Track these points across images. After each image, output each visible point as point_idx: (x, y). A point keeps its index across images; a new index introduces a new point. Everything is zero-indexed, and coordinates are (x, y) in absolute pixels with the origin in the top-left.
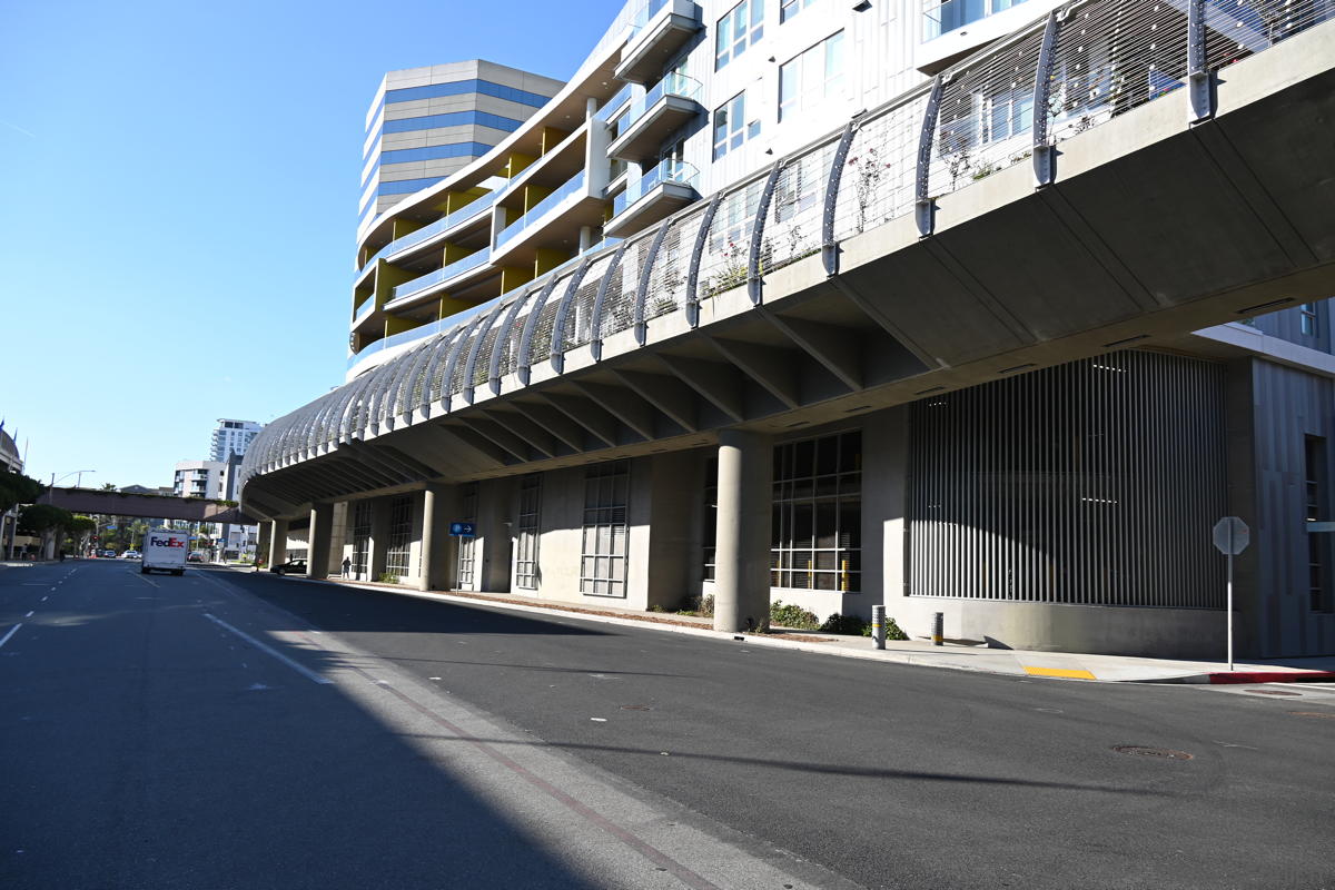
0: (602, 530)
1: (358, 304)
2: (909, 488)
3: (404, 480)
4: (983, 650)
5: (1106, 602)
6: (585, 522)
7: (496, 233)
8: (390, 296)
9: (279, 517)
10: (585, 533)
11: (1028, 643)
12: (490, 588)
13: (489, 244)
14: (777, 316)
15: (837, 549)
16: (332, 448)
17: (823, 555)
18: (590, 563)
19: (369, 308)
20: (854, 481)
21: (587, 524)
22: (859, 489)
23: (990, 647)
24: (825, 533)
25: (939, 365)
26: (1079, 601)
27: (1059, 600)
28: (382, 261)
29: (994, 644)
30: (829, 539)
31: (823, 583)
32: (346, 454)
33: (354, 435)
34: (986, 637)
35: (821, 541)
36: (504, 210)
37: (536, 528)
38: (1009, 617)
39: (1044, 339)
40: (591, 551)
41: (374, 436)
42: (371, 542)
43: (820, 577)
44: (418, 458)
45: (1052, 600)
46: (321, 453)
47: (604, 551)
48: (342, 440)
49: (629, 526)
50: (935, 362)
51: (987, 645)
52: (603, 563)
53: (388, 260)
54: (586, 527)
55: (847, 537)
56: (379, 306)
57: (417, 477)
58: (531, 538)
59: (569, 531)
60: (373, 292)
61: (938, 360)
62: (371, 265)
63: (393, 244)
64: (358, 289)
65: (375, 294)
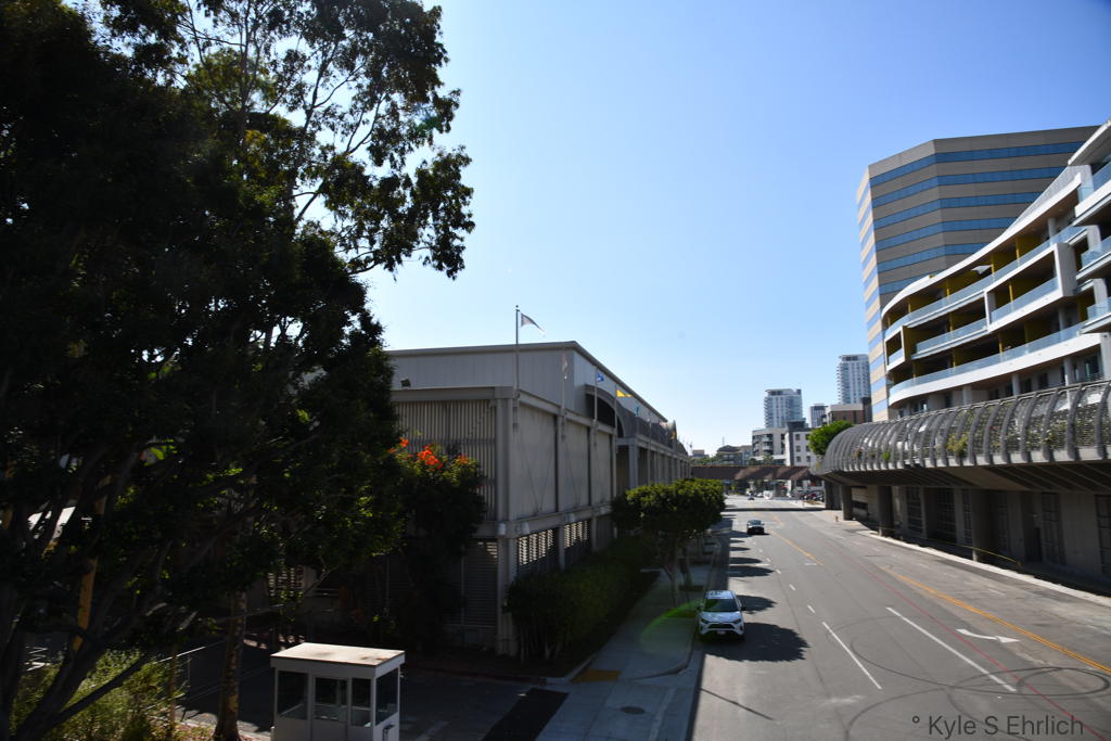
1: (890, 353)
7: (991, 311)
8: (914, 351)
9: (845, 485)
13: (985, 316)
16: (900, 466)
19: (899, 359)
28: (905, 328)
32: (910, 471)
36: (993, 294)
41: (934, 467)
42: (923, 513)
46: (891, 467)
56: (908, 356)
58: (1054, 528)
60: (900, 347)
62: (896, 329)
63: (910, 314)
64: (888, 342)
65: (903, 350)
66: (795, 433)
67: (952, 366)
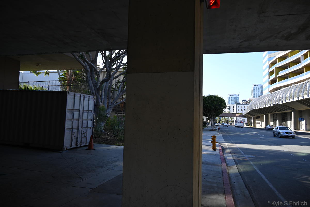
1: (270, 76)
3: (286, 110)
7: (302, 61)
8: (278, 74)
9: (254, 116)
12: (307, 130)
13: (300, 63)
16: (272, 105)
19: (273, 76)
28: (276, 67)
32: (275, 106)
33: (277, 103)
36: (304, 56)
41: (282, 103)
42: (278, 121)
44: (290, 107)
46: (269, 106)
48: (274, 103)
53: (277, 67)
56: (276, 76)
57: (290, 110)
62: (273, 68)
63: (278, 63)
64: (270, 72)
65: (275, 74)
66: (238, 106)
67: (289, 78)
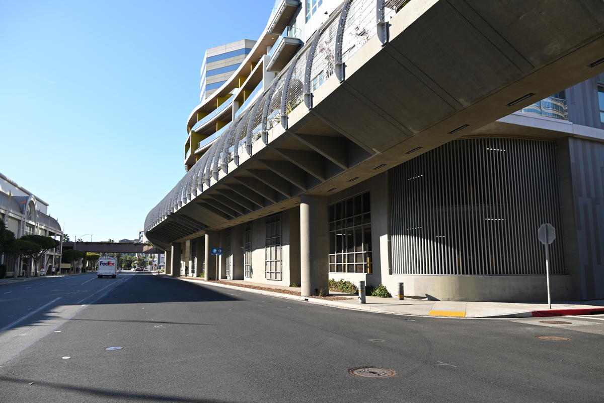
0: (272, 248)
1: (186, 153)
2: (389, 219)
3: (197, 230)
4: (425, 302)
5: (489, 273)
6: (266, 245)
8: (197, 147)
10: (266, 250)
11: (447, 297)
12: (235, 278)
14: (296, 134)
15: (363, 252)
17: (358, 255)
18: (268, 263)
19: (189, 154)
20: (368, 217)
21: (267, 245)
22: (370, 222)
23: (428, 300)
24: (359, 245)
25: (375, 153)
26: (474, 273)
27: (463, 273)
29: (431, 298)
30: (360, 247)
31: (359, 270)
34: (426, 295)
35: (358, 248)
36: (237, 102)
37: (250, 249)
38: (437, 284)
39: (416, 132)
40: (268, 259)
42: (196, 259)
43: (358, 266)
45: (459, 273)
47: (273, 259)
49: (282, 246)
50: (372, 150)
51: (427, 299)
52: (273, 263)
53: (195, 131)
54: (267, 247)
55: (367, 246)
56: (192, 152)
58: (249, 253)
59: (261, 249)
61: (374, 149)
63: (197, 124)
64: (186, 146)
65: (190, 147)
